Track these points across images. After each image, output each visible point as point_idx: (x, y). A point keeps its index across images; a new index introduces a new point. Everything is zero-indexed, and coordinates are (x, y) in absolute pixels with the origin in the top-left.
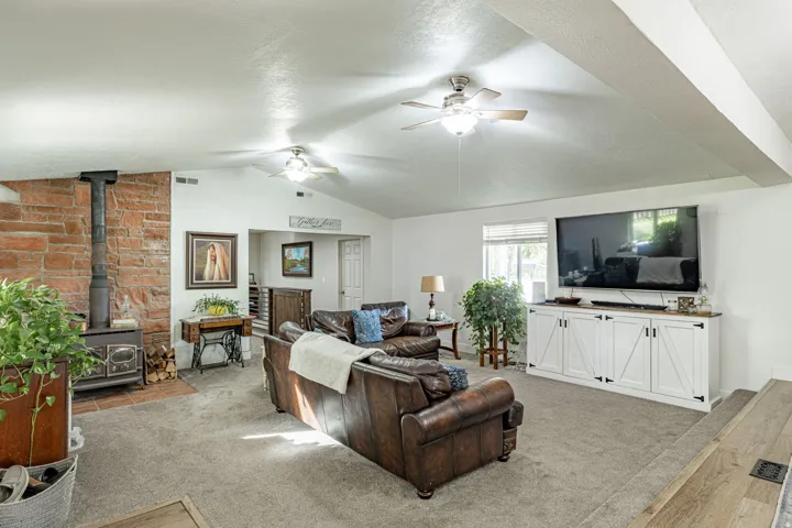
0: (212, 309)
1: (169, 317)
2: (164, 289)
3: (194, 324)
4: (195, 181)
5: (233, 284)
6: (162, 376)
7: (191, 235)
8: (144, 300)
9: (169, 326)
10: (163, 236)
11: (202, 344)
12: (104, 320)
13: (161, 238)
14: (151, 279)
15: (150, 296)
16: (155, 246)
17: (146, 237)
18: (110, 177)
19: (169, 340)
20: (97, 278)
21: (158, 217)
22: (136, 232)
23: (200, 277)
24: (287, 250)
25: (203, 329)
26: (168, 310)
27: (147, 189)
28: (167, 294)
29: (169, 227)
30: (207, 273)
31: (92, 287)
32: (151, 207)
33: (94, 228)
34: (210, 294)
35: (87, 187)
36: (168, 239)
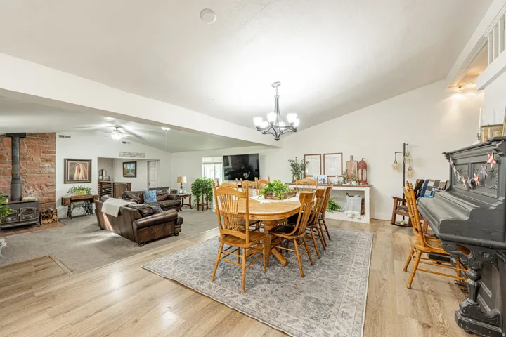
0: (77, 192)
1: (55, 196)
2: (52, 184)
3: (68, 199)
4: (69, 137)
5: (90, 181)
6: (50, 221)
7: (66, 161)
8: (41, 188)
9: (55, 199)
10: (52, 160)
11: (72, 207)
12: (19, 197)
13: (51, 161)
14: (46, 179)
15: (44, 187)
16: (47, 165)
17: (42, 161)
18: (23, 135)
19: (55, 206)
20: (15, 180)
21: (49, 152)
22: (37, 159)
23: (72, 178)
24: (125, 165)
25: (72, 201)
26: (54, 193)
27: (42, 140)
28: (54, 186)
29: (55, 157)
30: (75, 176)
31: (12, 183)
32: (46, 148)
33: (13, 157)
34: (77, 185)
35: (10, 139)
36: (54, 162)
